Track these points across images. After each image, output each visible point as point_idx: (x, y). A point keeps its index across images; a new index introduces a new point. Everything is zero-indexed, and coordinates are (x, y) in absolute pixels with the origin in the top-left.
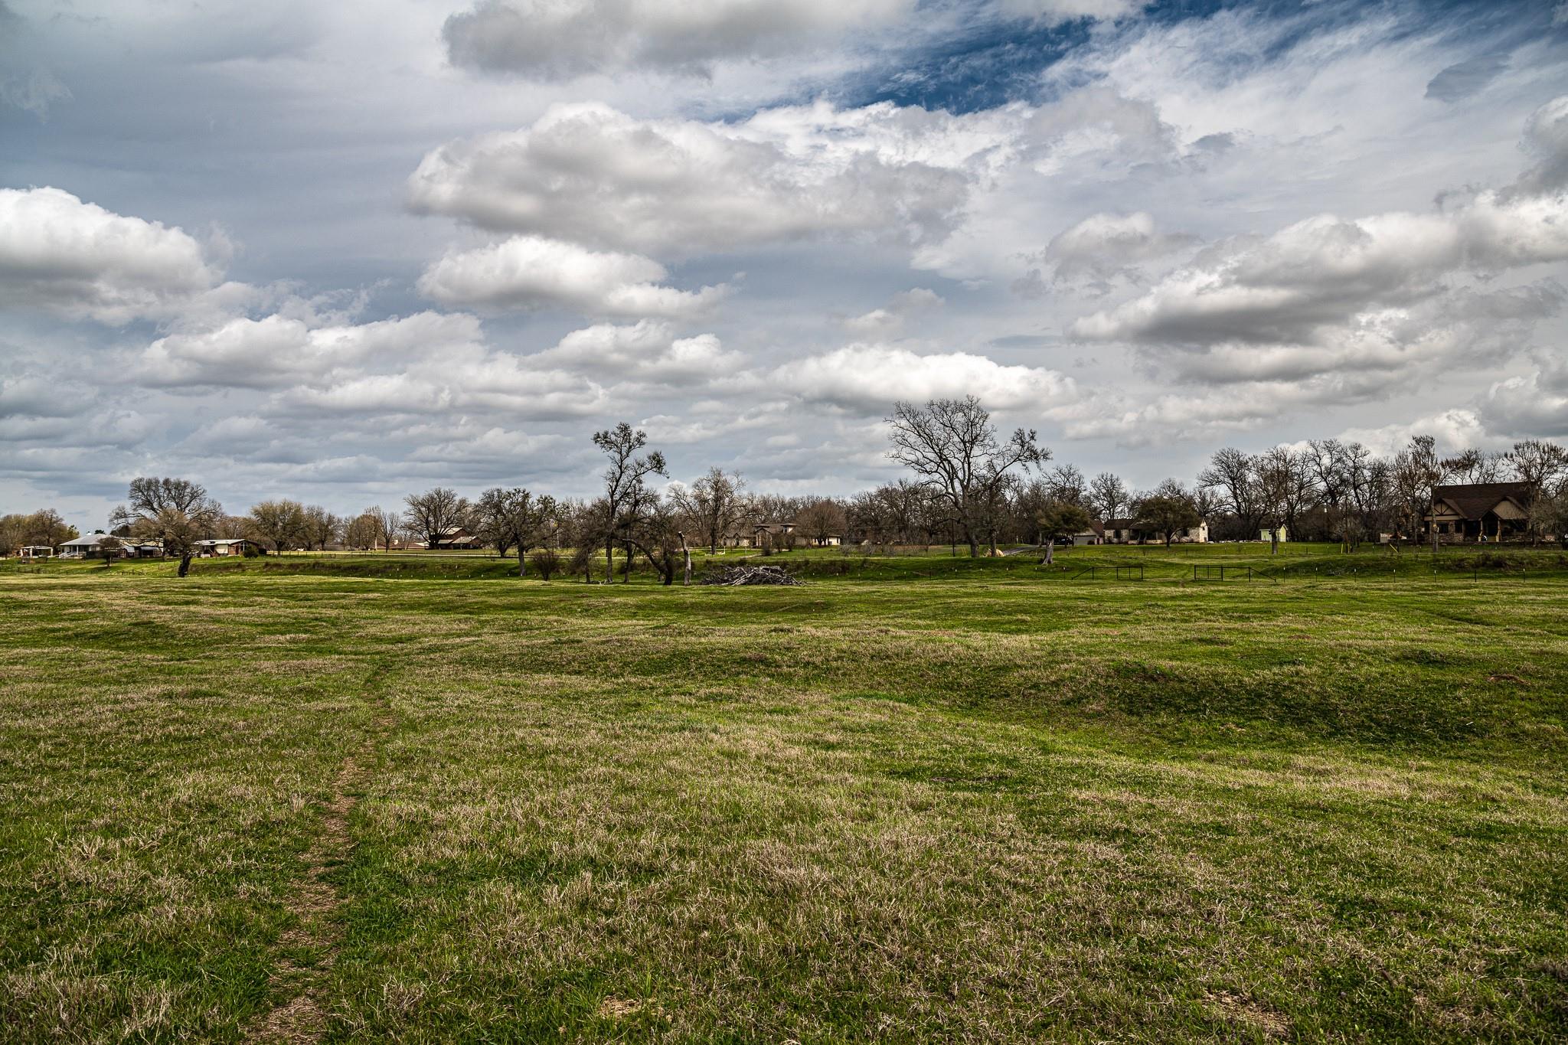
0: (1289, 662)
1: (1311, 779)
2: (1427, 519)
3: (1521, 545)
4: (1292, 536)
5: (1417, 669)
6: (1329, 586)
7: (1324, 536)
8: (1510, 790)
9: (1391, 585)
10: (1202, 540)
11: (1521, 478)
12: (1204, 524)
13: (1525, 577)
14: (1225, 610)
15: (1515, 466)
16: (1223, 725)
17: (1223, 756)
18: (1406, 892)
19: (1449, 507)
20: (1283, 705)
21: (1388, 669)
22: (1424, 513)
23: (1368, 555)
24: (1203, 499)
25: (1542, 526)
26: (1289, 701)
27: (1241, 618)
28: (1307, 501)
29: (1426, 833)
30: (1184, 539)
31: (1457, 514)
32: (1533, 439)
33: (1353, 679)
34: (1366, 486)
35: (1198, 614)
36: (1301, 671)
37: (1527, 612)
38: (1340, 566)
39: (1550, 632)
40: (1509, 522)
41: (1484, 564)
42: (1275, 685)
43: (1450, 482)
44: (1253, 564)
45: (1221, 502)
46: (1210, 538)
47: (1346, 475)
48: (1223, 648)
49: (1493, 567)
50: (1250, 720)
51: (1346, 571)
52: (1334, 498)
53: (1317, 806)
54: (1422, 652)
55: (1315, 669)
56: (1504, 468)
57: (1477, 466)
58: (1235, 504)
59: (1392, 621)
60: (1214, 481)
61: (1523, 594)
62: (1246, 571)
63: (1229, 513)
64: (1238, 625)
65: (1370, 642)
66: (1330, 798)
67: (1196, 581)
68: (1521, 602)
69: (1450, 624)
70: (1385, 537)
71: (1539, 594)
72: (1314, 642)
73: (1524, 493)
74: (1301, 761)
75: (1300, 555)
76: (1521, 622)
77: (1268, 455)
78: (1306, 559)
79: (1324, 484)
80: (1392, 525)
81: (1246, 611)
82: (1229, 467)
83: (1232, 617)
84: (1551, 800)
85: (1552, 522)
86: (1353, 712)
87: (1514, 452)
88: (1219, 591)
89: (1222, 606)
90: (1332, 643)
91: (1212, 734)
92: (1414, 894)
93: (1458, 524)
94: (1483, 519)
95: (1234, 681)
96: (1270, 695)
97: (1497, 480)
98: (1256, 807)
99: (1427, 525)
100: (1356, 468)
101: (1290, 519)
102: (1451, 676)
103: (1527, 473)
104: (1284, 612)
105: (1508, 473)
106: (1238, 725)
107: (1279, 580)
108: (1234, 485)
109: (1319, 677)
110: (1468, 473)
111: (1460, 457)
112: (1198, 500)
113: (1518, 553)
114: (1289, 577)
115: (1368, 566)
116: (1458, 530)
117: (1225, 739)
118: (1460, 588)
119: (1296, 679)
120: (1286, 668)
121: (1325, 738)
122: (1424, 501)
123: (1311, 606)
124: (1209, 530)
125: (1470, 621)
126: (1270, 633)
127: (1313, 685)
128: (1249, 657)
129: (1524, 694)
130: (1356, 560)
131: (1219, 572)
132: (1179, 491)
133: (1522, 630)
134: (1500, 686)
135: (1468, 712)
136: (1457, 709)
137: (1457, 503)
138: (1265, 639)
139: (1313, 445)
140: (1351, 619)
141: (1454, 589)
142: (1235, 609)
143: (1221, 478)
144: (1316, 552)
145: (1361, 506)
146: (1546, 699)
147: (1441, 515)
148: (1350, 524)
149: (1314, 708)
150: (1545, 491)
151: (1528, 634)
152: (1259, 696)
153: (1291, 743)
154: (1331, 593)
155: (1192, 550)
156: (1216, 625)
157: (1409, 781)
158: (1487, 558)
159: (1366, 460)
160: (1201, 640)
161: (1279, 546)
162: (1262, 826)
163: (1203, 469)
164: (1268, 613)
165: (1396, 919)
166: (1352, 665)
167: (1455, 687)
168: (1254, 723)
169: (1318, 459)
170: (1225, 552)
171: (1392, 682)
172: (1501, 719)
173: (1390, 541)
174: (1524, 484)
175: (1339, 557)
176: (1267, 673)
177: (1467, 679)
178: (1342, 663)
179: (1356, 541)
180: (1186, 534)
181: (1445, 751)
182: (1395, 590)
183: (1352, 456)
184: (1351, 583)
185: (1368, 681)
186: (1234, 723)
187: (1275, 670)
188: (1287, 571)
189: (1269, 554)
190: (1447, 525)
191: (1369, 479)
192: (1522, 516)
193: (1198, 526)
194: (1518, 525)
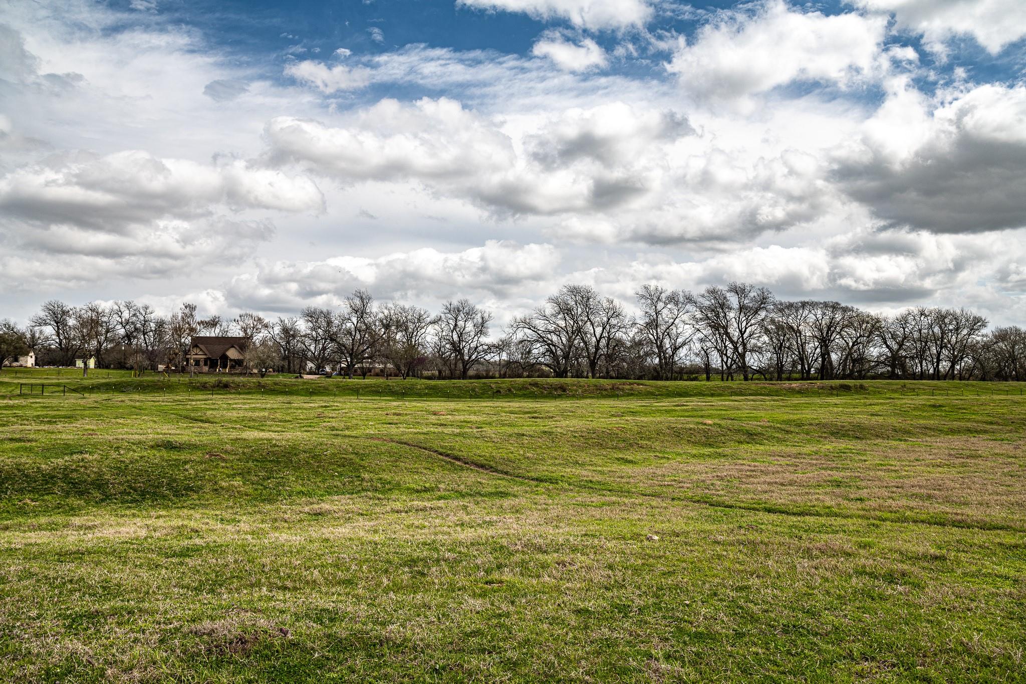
0: (78, 452)
1: (82, 533)
2: (188, 356)
3: (241, 374)
4: (99, 365)
5: (164, 453)
6: (120, 399)
7: (121, 365)
8: (207, 524)
9: (161, 399)
10: (29, 365)
11: (242, 334)
12: (32, 354)
13: (240, 394)
14: (38, 416)
15: (239, 327)
16: (20, 501)
17: (16, 525)
18: (122, 601)
19: (201, 350)
20: (69, 483)
21: (145, 454)
22: (186, 353)
23: (150, 378)
24: (33, 336)
25: (252, 363)
26: (75, 479)
27: (50, 422)
28: (112, 341)
29: (149, 559)
30: (15, 364)
31: (206, 355)
32: (250, 312)
33: (121, 461)
34: (151, 334)
35: (14, 420)
36: (86, 458)
37: (234, 414)
38: (130, 386)
39: (245, 426)
40: (234, 360)
41: (218, 386)
42: (65, 469)
43: (202, 334)
44: (67, 383)
45: (47, 339)
46: (36, 364)
47: (138, 325)
48: (28, 445)
49: (224, 387)
50: (43, 495)
51: (134, 389)
52: (129, 340)
53: (78, 552)
54: (168, 442)
55: (96, 456)
56: (233, 328)
57: (218, 326)
58: (58, 341)
59: (155, 422)
60: (42, 323)
61: (236, 404)
62: (62, 388)
63: (53, 347)
64: (46, 427)
65: (137, 437)
66: (90, 545)
67: (21, 395)
68: (233, 409)
69: (190, 423)
70: (161, 367)
71: (244, 404)
72: (99, 437)
73: (242, 343)
74: (77, 521)
75: (103, 378)
76: (231, 421)
77: (85, 307)
78: (108, 380)
79: (123, 330)
80: (166, 360)
81: (54, 417)
82: (54, 314)
83: (42, 422)
84: (228, 527)
85: (256, 362)
86: (119, 484)
87: (239, 319)
88: (36, 403)
89: (36, 413)
90: (111, 438)
91: (10, 509)
92: (128, 601)
93: (206, 361)
94: (220, 358)
95: (33, 468)
96: (60, 476)
97: (230, 335)
98: (30, 559)
99: (187, 360)
100: (145, 321)
101: (98, 353)
102: (183, 456)
103: (245, 331)
104: (83, 417)
105: (235, 331)
106: (32, 500)
107: (86, 395)
108: (58, 327)
109: (99, 462)
110: (213, 329)
111: (209, 319)
112: (28, 336)
113: (237, 379)
114: (93, 393)
115: (148, 386)
116: (206, 364)
117: (22, 511)
118: (202, 400)
119: (81, 464)
120: (75, 457)
121: (98, 503)
122: (187, 345)
123: (103, 412)
124: (36, 358)
125: (202, 421)
126: (67, 433)
127: (93, 467)
128: (48, 450)
129: (223, 464)
130: (141, 382)
131: (41, 389)
132: (13, 329)
133: (230, 426)
134: (211, 460)
135: (191, 478)
136: (185, 476)
137: (206, 348)
138: (64, 436)
139: (116, 304)
140: (129, 421)
141: (199, 401)
142: (46, 416)
143: (48, 321)
144: (114, 376)
145: (147, 346)
146: (235, 467)
147: (197, 355)
148: (139, 357)
149: (92, 483)
150: (254, 343)
151: (233, 428)
152: (52, 477)
153: (72, 509)
154: (120, 404)
155: (21, 372)
156: (29, 427)
157: (148, 526)
158: (220, 382)
159: (153, 316)
160: (11, 440)
161: (89, 371)
162: (30, 573)
163: (34, 314)
164: (70, 418)
165: (110, 621)
166: (122, 452)
167: (185, 463)
168: (46, 497)
169: (120, 313)
170: (48, 374)
171: (147, 462)
172: (210, 481)
173: (164, 370)
174: (243, 338)
175: (130, 380)
176: (60, 461)
177: (193, 457)
178: (115, 451)
179: (142, 369)
180: (16, 360)
181: (174, 504)
182: (163, 402)
183: (144, 313)
184: (136, 397)
185: (131, 462)
186: (29, 498)
187: (67, 458)
188: (93, 388)
189: (81, 376)
190: (199, 361)
191: (153, 329)
192: (241, 357)
193: (27, 354)
194: (238, 363)
